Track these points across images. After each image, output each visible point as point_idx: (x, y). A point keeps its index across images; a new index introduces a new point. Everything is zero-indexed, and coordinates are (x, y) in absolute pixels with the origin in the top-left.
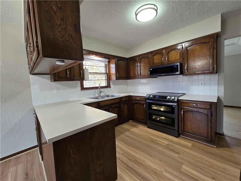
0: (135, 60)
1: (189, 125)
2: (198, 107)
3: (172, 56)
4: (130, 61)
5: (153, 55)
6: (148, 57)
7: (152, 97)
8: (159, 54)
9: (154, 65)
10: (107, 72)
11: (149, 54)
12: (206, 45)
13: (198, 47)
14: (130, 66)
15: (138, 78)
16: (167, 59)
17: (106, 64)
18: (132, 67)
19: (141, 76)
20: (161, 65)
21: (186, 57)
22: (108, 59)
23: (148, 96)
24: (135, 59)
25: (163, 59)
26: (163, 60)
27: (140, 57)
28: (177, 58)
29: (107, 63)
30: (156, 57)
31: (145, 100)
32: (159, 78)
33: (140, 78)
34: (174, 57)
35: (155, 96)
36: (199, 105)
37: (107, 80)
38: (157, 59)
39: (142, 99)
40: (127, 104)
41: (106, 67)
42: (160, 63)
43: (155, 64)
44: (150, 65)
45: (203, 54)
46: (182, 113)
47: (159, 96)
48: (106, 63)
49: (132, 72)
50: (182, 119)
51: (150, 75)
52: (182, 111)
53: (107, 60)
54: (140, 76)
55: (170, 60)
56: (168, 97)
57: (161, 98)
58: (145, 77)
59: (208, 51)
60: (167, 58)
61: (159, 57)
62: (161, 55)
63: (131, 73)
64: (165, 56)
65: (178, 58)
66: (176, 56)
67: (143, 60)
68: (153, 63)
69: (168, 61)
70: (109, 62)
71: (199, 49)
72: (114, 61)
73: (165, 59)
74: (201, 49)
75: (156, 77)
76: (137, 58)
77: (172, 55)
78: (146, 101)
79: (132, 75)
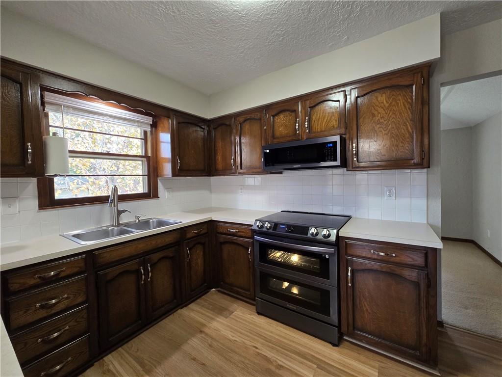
0: (226, 125)
1: (367, 310)
2: (392, 260)
3: (318, 120)
4: (215, 129)
5: (273, 114)
6: (260, 119)
7: (270, 227)
8: (287, 113)
9: (276, 141)
10: (149, 154)
11: (263, 111)
12: (404, 93)
13: (384, 98)
14: (215, 142)
15: (235, 173)
16: (306, 126)
17: (145, 132)
18: (220, 144)
19: (243, 167)
20: (292, 141)
21: (355, 122)
22: (152, 118)
23: (258, 224)
24: (228, 123)
25: (297, 125)
26: (297, 127)
27: (241, 119)
28: (331, 124)
29: (149, 129)
30: (281, 120)
31: (250, 234)
32: (287, 174)
33: (240, 174)
34: (325, 121)
35: (276, 225)
36: (394, 255)
37: (149, 175)
38: (282, 125)
39: (243, 232)
40: (203, 244)
41: (145, 139)
42: (290, 136)
43: (278, 138)
44: (266, 139)
45: (396, 116)
46: (349, 274)
47: (289, 226)
48: (146, 129)
49: (219, 158)
50: (350, 292)
51: (266, 166)
52: (350, 269)
53: (149, 120)
54: (241, 169)
55: (314, 129)
56: (313, 230)
57: (292, 232)
58: (252, 171)
59: (409, 108)
60: (306, 123)
61: (287, 120)
62: (293, 114)
63: (218, 160)
64: (304, 118)
65: (335, 123)
66: (330, 119)
67: (246, 127)
68: (273, 137)
69: (309, 132)
70: (154, 125)
71: (386, 102)
72: (168, 123)
73: (301, 126)
74: (391, 103)
75: (281, 173)
76: (231, 121)
77: (319, 116)
78: (253, 238)
79: (220, 165)
